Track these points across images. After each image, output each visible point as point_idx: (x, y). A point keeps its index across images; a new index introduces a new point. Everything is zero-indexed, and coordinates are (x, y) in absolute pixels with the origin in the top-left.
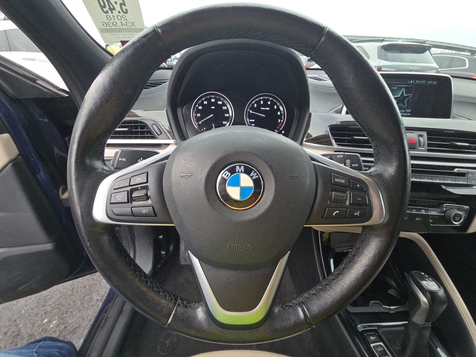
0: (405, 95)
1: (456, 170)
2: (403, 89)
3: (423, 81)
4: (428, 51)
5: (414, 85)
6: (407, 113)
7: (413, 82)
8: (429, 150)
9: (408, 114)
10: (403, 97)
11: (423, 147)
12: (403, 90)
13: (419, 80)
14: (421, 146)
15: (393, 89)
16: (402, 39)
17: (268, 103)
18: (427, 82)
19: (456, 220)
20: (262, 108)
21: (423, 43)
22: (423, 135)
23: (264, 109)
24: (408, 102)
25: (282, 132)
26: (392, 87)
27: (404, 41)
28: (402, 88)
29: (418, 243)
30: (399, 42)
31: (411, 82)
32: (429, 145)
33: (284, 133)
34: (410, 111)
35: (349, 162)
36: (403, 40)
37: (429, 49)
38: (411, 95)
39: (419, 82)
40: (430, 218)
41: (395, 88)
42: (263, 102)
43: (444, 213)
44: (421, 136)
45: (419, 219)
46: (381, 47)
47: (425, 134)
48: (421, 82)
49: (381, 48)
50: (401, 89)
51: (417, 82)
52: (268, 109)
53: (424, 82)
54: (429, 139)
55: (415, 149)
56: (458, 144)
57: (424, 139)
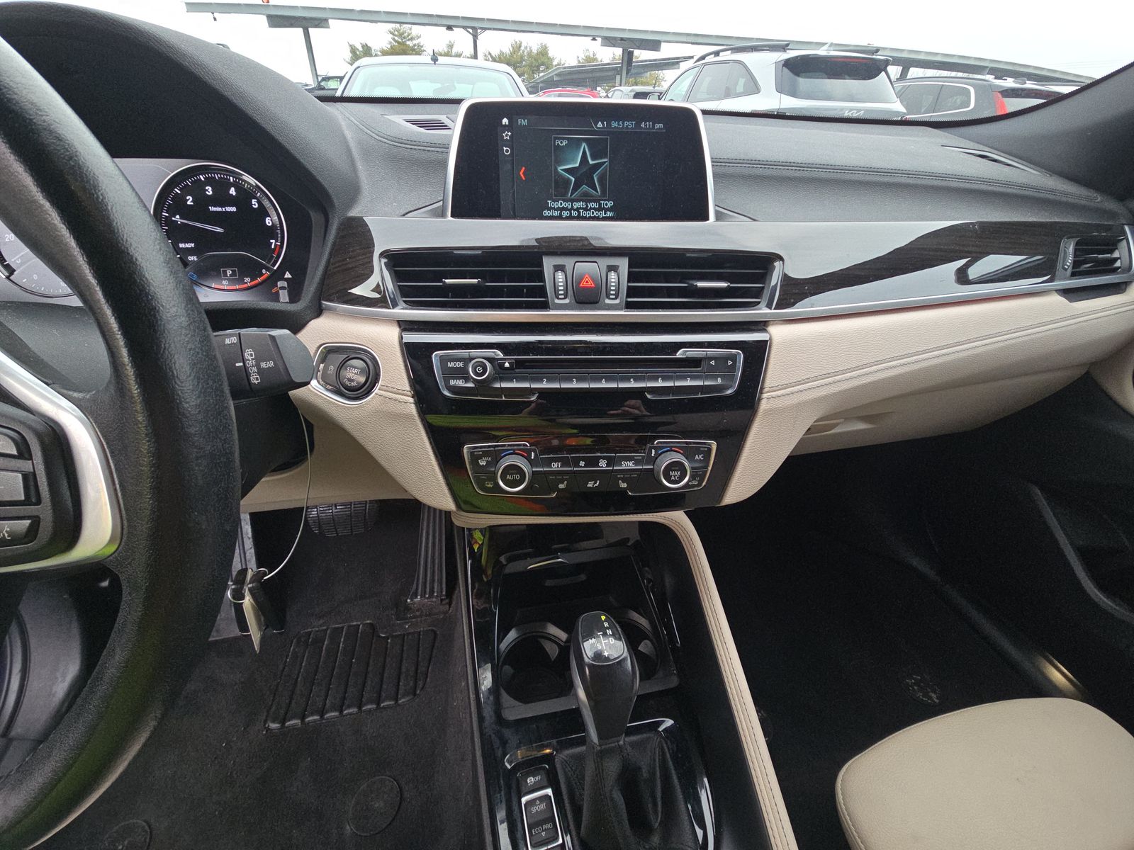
0: (591, 162)
1: (680, 354)
2: (584, 145)
3: (628, 123)
4: (883, 73)
5: (608, 133)
6: (606, 210)
7: (603, 125)
8: (629, 306)
9: (610, 214)
10: (587, 168)
11: (616, 298)
12: (584, 148)
13: (617, 119)
14: (611, 297)
15: (558, 144)
16: (827, 46)
17: (231, 192)
18: (638, 125)
19: (673, 478)
20: (212, 209)
21: (873, 54)
22: (618, 266)
23: (219, 209)
24: (601, 180)
25: (286, 276)
26: (555, 138)
27: (832, 49)
28: (579, 141)
29: (676, 531)
30: (822, 52)
31: (600, 125)
32: (631, 292)
33: (290, 276)
34: (610, 204)
35: (251, 355)
36: (830, 46)
37: (886, 67)
38: (605, 162)
39: (618, 124)
40: (620, 479)
41: (564, 144)
42: (212, 191)
43: (652, 463)
44: (612, 268)
45: (595, 483)
46: (783, 62)
47: (623, 264)
48: (623, 123)
49: (784, 65)
50: (578, 147)
51: (614, 124)
52: (234, 209)
53: (630, 124)
54: (632, 277)
55: (596, 305)
56: (701, 284)
57: (619, 276)
